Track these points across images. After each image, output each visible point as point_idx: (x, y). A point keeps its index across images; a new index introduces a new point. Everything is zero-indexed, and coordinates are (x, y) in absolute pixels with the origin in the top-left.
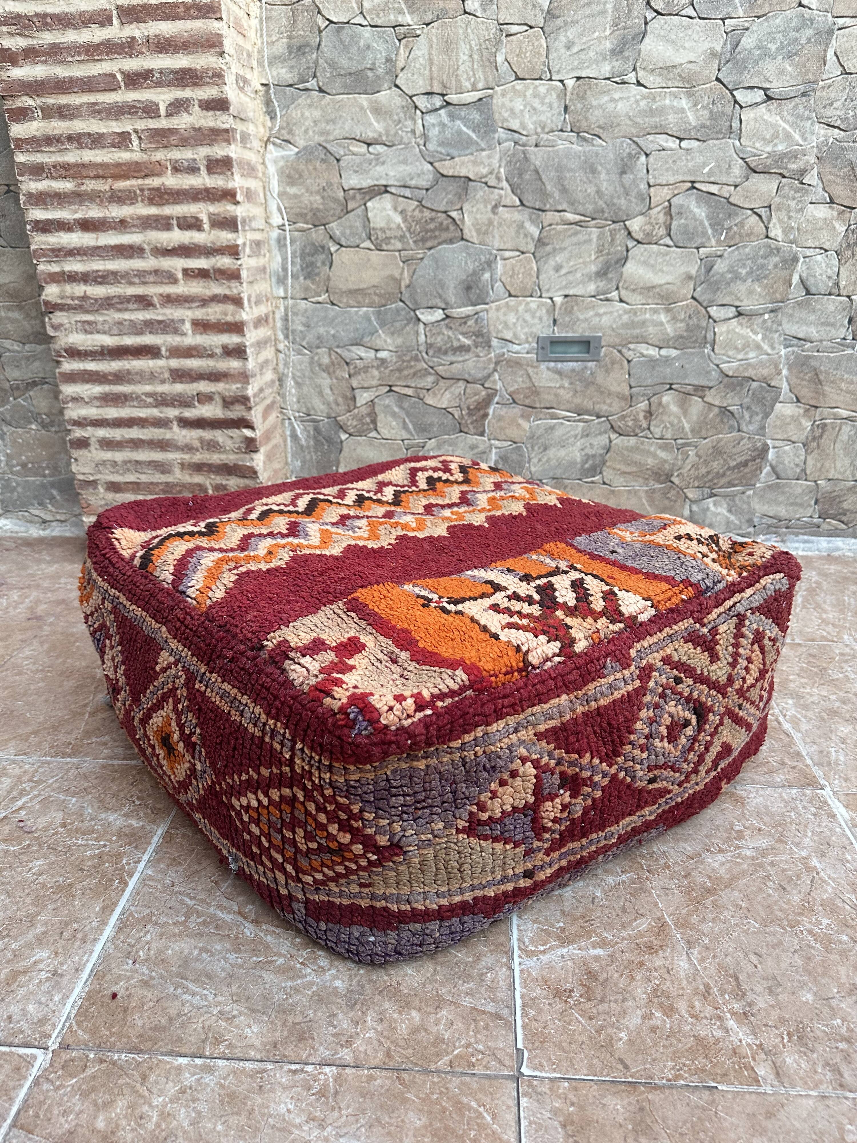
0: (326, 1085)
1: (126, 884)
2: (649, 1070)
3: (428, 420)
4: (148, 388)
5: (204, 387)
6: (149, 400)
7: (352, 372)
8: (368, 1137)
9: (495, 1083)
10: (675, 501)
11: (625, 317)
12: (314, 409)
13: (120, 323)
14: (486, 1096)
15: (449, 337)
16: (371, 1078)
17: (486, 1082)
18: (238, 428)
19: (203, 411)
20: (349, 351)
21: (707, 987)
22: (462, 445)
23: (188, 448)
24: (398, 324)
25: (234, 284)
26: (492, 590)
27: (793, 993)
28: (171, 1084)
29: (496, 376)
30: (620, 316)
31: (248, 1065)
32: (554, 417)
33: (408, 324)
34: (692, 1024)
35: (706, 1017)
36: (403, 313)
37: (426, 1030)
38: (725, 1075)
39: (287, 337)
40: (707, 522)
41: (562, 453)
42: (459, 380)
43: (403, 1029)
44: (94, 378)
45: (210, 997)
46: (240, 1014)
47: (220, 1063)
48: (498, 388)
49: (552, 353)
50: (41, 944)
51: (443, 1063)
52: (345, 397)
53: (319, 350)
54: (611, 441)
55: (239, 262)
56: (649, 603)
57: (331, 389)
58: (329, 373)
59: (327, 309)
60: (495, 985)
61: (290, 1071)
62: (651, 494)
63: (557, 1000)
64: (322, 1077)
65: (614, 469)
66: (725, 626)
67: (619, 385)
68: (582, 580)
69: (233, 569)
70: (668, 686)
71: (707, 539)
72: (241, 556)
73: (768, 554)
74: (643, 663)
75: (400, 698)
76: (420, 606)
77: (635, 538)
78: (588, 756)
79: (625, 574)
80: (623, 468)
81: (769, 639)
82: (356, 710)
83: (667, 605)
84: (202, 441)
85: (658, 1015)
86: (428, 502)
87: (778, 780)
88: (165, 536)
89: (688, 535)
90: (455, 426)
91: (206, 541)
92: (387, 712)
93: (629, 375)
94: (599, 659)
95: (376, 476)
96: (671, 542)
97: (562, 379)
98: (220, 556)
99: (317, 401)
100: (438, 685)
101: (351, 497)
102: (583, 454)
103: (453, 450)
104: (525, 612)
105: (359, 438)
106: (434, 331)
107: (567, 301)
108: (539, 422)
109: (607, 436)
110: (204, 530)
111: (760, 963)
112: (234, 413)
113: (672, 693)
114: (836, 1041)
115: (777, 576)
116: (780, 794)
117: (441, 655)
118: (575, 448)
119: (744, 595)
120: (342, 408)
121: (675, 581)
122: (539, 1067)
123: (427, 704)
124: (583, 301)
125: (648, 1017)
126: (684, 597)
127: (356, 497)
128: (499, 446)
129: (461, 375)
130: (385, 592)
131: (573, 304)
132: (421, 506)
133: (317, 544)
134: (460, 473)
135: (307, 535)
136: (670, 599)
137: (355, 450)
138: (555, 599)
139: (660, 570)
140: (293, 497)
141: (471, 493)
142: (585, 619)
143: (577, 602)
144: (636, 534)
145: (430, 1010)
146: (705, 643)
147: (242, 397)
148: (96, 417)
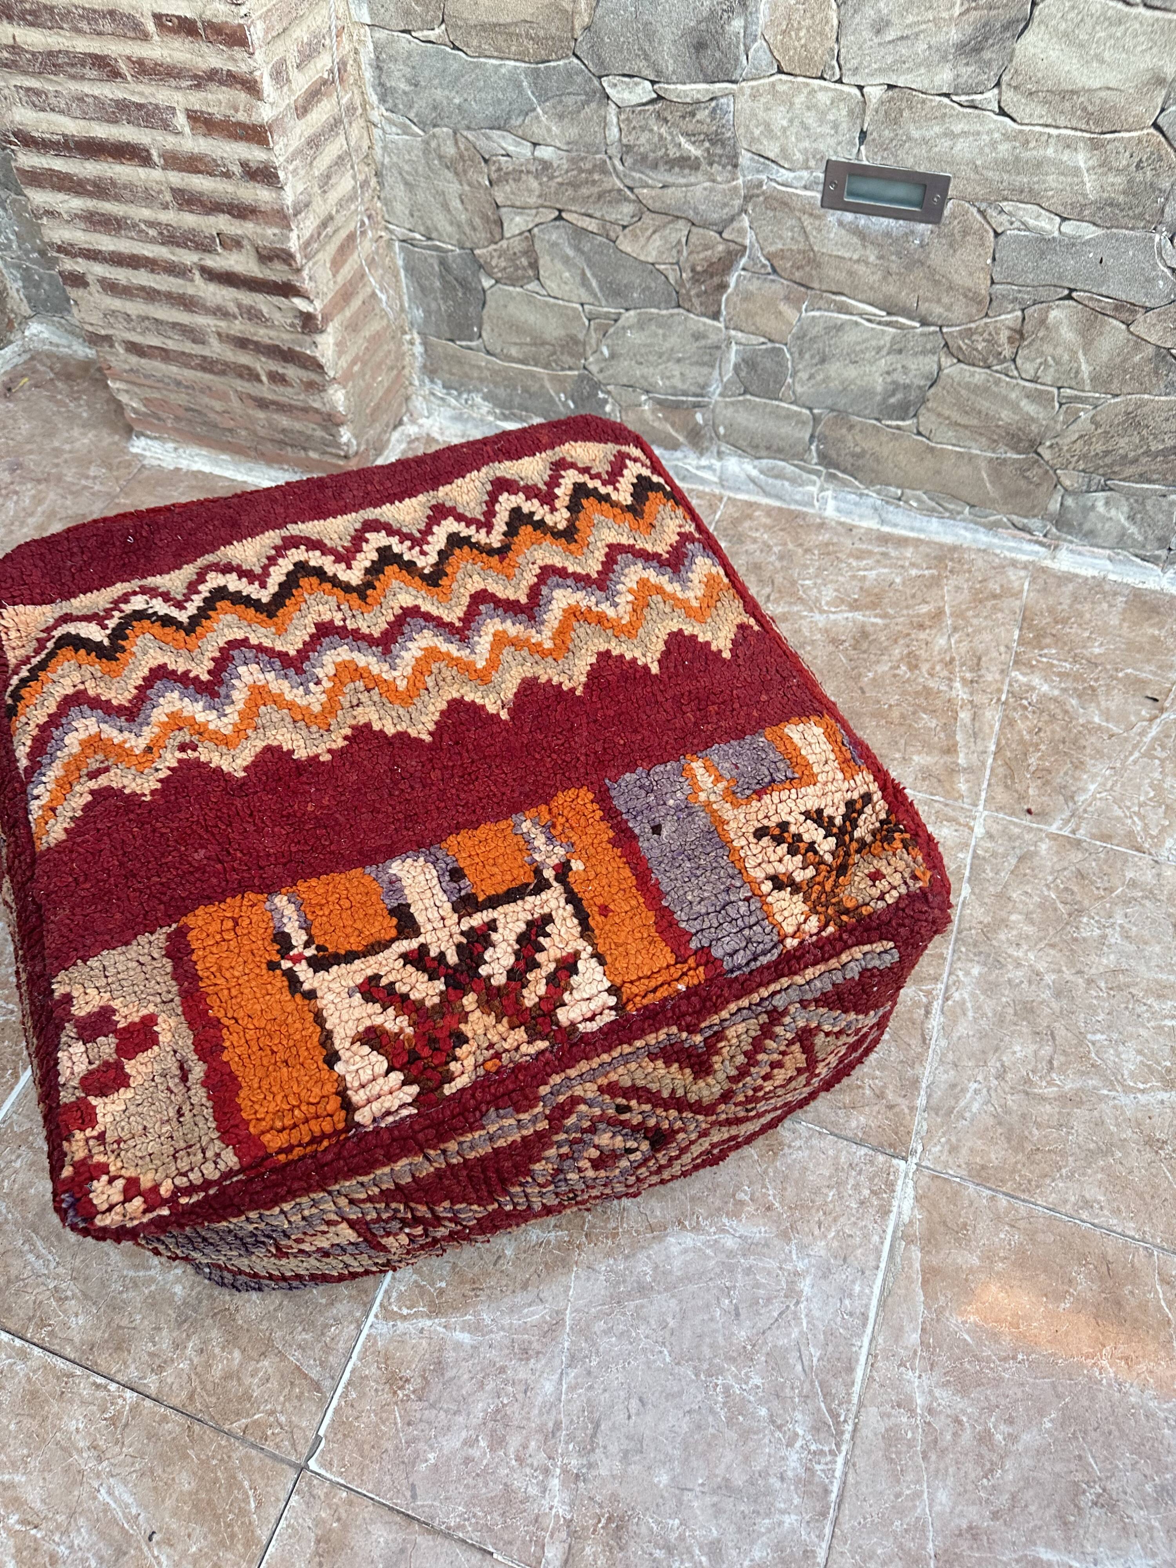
0: (120, 1412)
2: (435, 1508)
3: (624, 277)
4: (146, 213)
5: (223, 223)
6: (152, 232)
7: (494, 176)
8: (135, 1485)
9: (278, 1466)
10: (1038, 485)
11: (1004, 148)
12: (436, 229)
13: (80, 99)
14: (262, 1478)
15: (661, 137)
16: (164, 1419)
17: (270, 1463)
18: (286, 296)
19: (232, 262)
20: (488, 138)
21: (558, 1425)
22: (680, 328)
23: (220, 312)
24: (569, 100)
25: (238, 53)
26: (393, 933)
27: (650, 1468)
29: (745, 221)
30: (993, 144)
31: (60, 1363)
32: (843, 309)
33: (587, 102)
34: (512, 1469)
35: (532, 1465)
36: (579, 79)
37: (239, 1379)
38: (510, 1543)
39: (383, 100)
40: (1087, 527)
41: (852, 372)
42: (678, 217)
43: (217, 1371)
44: (67, 184)
45: (52, 1265)
46: (74, 1296)
47: (37, 1351)
48: (747, 242)
49: (851, 194)
51: (236, 1427)
52: (485, 218)
53: (436, 130)
54: (940, 369)
55: (243, 10)
56: (612, 1001)
57: (462, 202)
58: (457, 174)
59: (445, 58)
60: (333, 1345)
61: (94, 1383)
62: (997, 467)
63: (387, 1386)
64: (120, 1401)
65: (939, 415)
66: (741, 1028)
67: (971, 274)
68: (548, 919)
69: (93, 775)
70: (602, 1118)
71: (831, 818)
72: (116, 741)
73: (895, 893)
74: (561, 1099)
75: (132, 1189)
76: (264, 966)
77: (713, 798)
78: (447, 1204)
79: (634, 903)
80: (956, 416)
81: (827, 1034)
82: (70, 1200)
83: (645, 1002)
84: (239, 306)
85: (483, 1444)
86: (481, 586)
87: (854, 1124)
88: (60, 638)
89: (784, 826)
90: (670, 295)
91: (99, 674)
92: (104, 1213)
93: (994, 259)
94: (477, 1108)
95: (435, 488)
96: (743, 842)
97: (864, 247)
98: (94, 730)
99: (441, 217)
100: (192, 1170)
101: (367, 556)
102: (889, 380)
103: (664, 335)
104: (414, 996)
105: (511, 288)
106: (634, 123)
107: (892, 99)
108: (817, 314)
109: (936, 358)
110: (106, 642)
111: (638, 1414)
112: (276, 273)
113: (609, 1124)
114: (657, 1546)
115: (878, 947)
116: (839, 1151)
117: (241, 1087)
118: (874, 369)
119: (799, 980)
120: (482, 235)
121: (687, 948)
122: (328, 1465)
123: (164, 1202)
124: (924, 102)
125: (470, 1443)
126: (682, 987)
127: (375, 556)
128: (743, 341)
129: (679, 209)
130: (230, 924)
131: (904, 105)
132: (467, 594)
133: (228, 731)
134: (567, 507)
135: (228, 696)
136: (654, 991)
137: (505, 306)
138: (478, 966)
139: (686, 910)
140: (273, 552)
141: (555, 579)
142: (499, 1021)
143: (509, 978)
144: (721, 786)
145: (255, 1354)
146: (689, 1057)
147: (283, 250)
148: (86, 246)
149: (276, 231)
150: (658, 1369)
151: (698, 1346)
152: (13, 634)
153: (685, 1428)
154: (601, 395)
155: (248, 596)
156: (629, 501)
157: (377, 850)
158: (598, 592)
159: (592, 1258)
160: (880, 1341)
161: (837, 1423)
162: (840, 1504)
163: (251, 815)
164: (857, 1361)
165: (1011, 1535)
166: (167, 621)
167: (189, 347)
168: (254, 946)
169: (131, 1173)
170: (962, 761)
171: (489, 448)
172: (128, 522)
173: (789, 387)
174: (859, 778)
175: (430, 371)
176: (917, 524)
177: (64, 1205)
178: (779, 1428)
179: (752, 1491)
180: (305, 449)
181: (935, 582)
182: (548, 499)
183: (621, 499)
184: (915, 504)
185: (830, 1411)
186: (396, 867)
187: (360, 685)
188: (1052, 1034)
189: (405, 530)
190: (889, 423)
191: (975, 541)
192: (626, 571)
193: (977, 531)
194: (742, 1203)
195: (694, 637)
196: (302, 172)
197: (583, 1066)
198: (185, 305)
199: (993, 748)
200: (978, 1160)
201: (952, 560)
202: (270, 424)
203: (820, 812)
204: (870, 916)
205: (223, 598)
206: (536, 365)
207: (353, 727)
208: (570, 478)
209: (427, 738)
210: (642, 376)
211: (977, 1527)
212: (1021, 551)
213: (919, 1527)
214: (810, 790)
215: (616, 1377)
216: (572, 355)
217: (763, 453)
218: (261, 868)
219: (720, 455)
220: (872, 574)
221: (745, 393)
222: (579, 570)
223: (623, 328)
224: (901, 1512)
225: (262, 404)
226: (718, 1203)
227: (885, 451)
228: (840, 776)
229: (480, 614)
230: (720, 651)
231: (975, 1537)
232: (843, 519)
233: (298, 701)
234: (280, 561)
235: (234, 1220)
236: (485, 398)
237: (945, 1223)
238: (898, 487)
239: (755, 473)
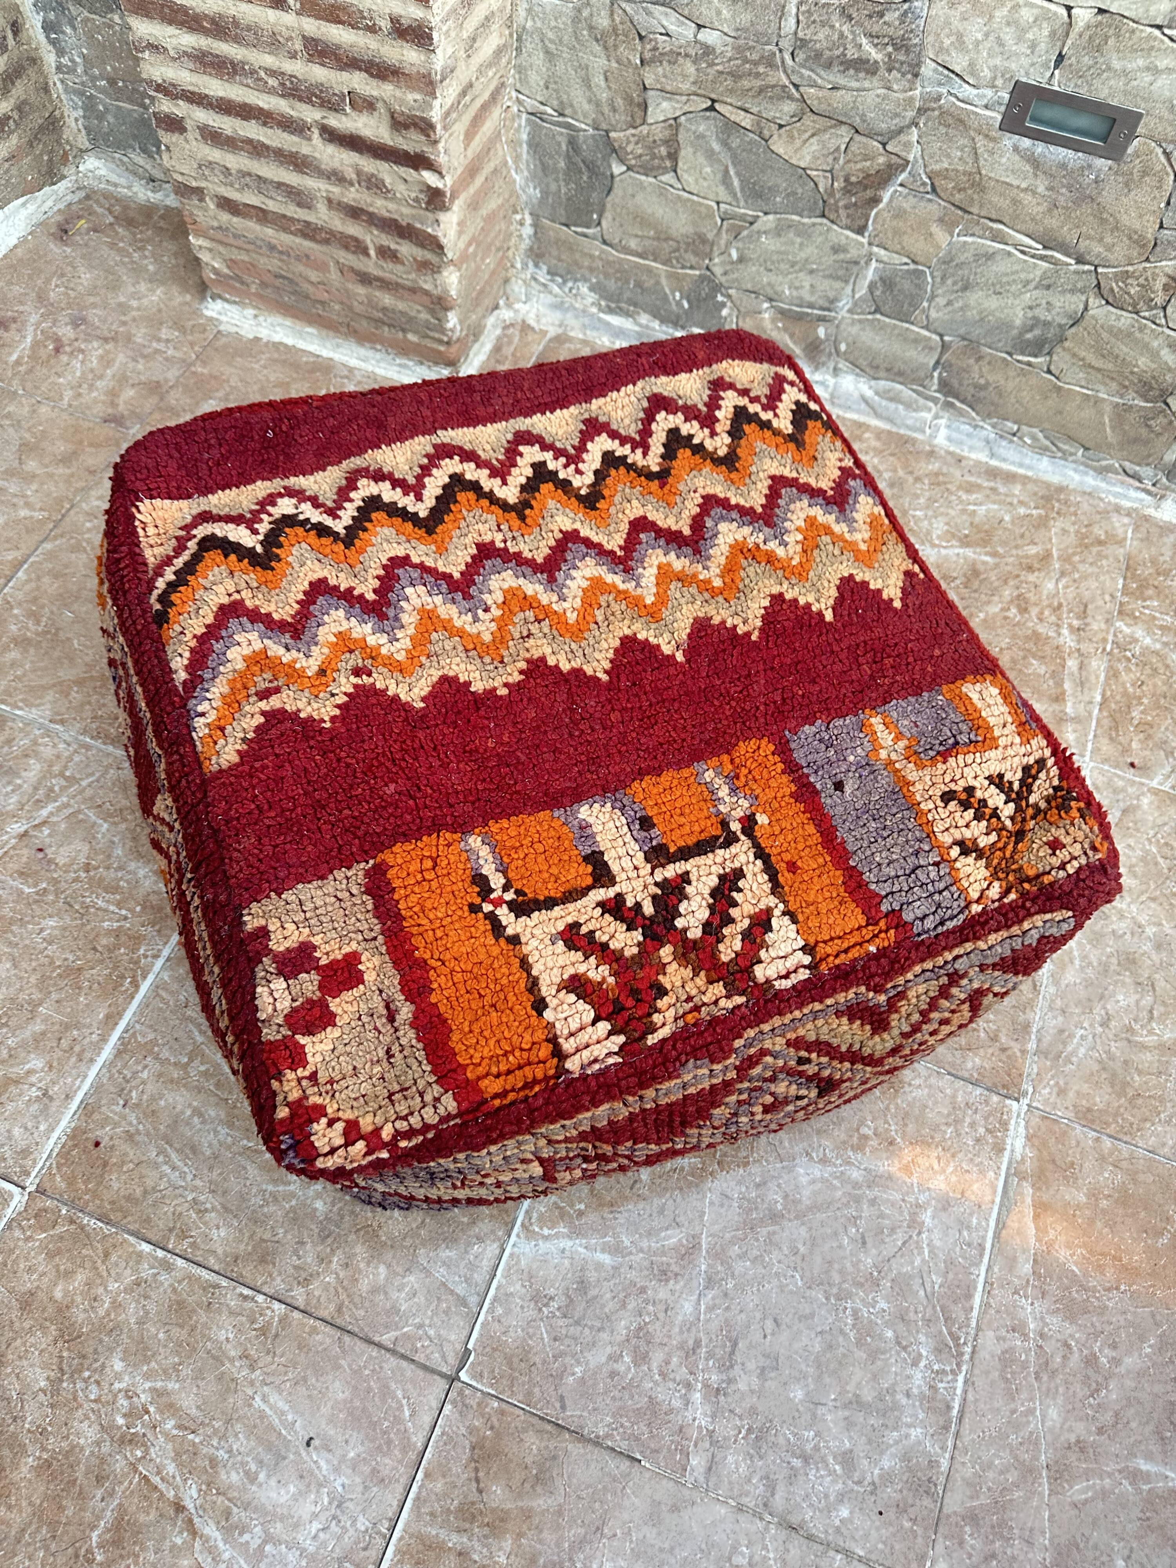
0: (269, 1323)
1: (137, 987)
2: (584, 1418)
3: (770, 179)
4: (269, 60)
5: (357, 81)
6: (272, 82)
7: (647, 55)
9: (430, 1376)
10: (1159, 435)
12: (572, 106)
14: (415, 1388)
15: (842, 35)
16: (314, 1330)
17: (420, 1373)
18: (416, 168)
19: (360, 125)
20: (649, 13)
21: (698, 1343)
22: (820, 239)
23: (336, 177)
26: (589, 881)
27: (785, 1384)
28: (129, 1271)
29: (914, 135)
31: (205, 1274)
32: (997, 237)
34: (656, 1383)
35: (674, 1380)
37: (386, 1293)
38: (657, 1451)
41: (993, 303)
42: (841, 123)
43: (364, 1284)
45: (189, 1177)
46: (213, 1209)
47: (180, 1262)
48: (911, 158)
49: (1034, 119)
50: (37, 1048)
51: (386, 1339)
52: (628, 99)
54: (1086, 309)
56: (807, 960)
57: (606, 79)
58: (606, 48)
60: (477, 1262)
61: (242, 1295)
62: (1121, 412)
63: (532, 1303)
64: (269, 1312)
65: (1074, 355)
66: (921, 989)
67: (1141, 216)
68: (739, 874)
69: (263, 695)
70: (782, 1069)
71: (1011, 783)
72: (284, 660)
73: (1076, 864)
74: (752, 1051)
75: (352, 1131)
76: (466, 908)
77: (894, 756)
78: (629, 1144)
79: (821, 861)
80: (1091, 358)
81: (995, 995)
82: (290, 1141)
83: (837, 962)
84: (359, 173)
85: (627, 1359)
86: (640, 513)
87: (969, 1065)
88: (204, 539)
89: (970, 790)
90: (815, 203)
91: (255, 584)
92: (326, 1155)
93: (1168, 203)
94: (678, 1058)
95: (588, 401)
96: (931, 806)
97: (1036, 175)
98: (257, 646)
99: (579, 92)
100: (412, 1114)
101: (521, 473)
102: (1030, 314)
103: (801, 244)
104: (614, 945)
105: (643, 178)
106: (815, 16)
107: (1101, 23)
108: (969, 239)
109: (1084, 298)
110: (259, 549)
111: (773, 1334)
112: (411, 142)
113: (788, 1074)
114: (794, 1455)
115: (1058, 916)
116: (956, 1090)
117: (451, 1031)
118: (1017, 302)
119: (982, 945)
120: (621, 118)
121: (878, 911)
122: (478, 1377)
123: (384, 1145)
124: (1133, 31)
125: (615, 1358)
126: (873, 949)
127: (529, 472)
128: (885, 259)
129: (846, 115)
130: (428, 864)
131: (1111, 32)
132: (626, 521)
133: (401, 656)
134: (729, 433)
135: (397, 619)
136: (846, 951)
137: (633, 196)
138: (674, 919)
139: (875, 871)
140: (426, 461)
141: (719, 510)
142: (696, 974)
143: (704, 932)
144: (902, 744)
145: (399, 1270)
146: (872, 1015)
147: (423, 119)
148: (191, 88)
149: (418, 97)
150: (791, 1292)
151: (827, 1272)
152: (151, 531)
153: (817, 1348)
154: (720, 298)
155: (404, 508)
156: (789, 429)
157: (563, 793)
158: (766, 530)
159: (725, 1185)
160: (996, 1270)
161: (958, 1345)
162: (961, 1419)
163: (435, 749)
164: (975, 1288)
165: (1115, 1448)
166: (322, 530)
167: (292, 210)
168: (455, 887)
169: (349, 1115)
170: (1069, 710)
171: (644, 360)
172: (266, 414)
173: (923, 311)
174: (1034, 742)
175: (536, 255)
176: (1027, 461)
177: (283, 1147)
178: (905, 1348)
179: (881, 1406)
180: (404, 331)
181: (1043, 523)
182: (708, 421)
183: (782, 427)
184: (1029, 441)
185: (951, 1334)
186: (584, 812)
187: (530, 615)
188: (1153, 985)
189: (558, 445)
190: (1020, 358)
191: (1082, 483)
192: (792, 507)
193: (1086, 474)
194: (866, 1137)
195: (865, 584)
196: (453, 34)
197: (777, 1021)
198: (296, 165)
199: (1098, 698)
200: (1084, 1102)
201: (1058, 501)
202: (370, 301)
203: (1001, 776)
204: (1051, 884)
205: (378, 509)
206: (655, 260)
207: (528, 661)
208: (730, 401)
209: (604, 677)
210: (769, 284)
211: (1084, 1441)
212: (1129, 499)
213: (1033, 1441)
214: (992, 754)
215: (751, 1299)
216: (696, 254)
217: (882, 374)
218: (451, 806)
219: (836, 371)
220: (982, 510)
221: (875, 312)
222: (742, 502)
223: (759, 232)
224: (1017, 1427)
225: (365, 279)
226: (843, 1137)
227: (1010, 385)
228: (1017, 740)
229: (640, 543)
230: (891, 600)
231: (1082, 1450)
232: (952, 449)
233: (468, 628)
234: (435, 471)
235: (442, 1161)
236: (591, 289)
237: (1054, 1161)
238: (1015, 422)
239: (869, 393)
